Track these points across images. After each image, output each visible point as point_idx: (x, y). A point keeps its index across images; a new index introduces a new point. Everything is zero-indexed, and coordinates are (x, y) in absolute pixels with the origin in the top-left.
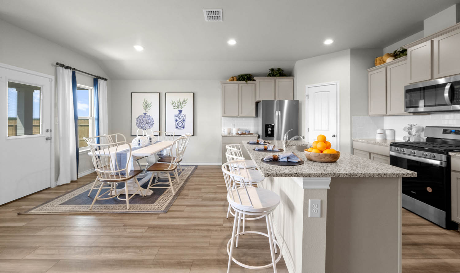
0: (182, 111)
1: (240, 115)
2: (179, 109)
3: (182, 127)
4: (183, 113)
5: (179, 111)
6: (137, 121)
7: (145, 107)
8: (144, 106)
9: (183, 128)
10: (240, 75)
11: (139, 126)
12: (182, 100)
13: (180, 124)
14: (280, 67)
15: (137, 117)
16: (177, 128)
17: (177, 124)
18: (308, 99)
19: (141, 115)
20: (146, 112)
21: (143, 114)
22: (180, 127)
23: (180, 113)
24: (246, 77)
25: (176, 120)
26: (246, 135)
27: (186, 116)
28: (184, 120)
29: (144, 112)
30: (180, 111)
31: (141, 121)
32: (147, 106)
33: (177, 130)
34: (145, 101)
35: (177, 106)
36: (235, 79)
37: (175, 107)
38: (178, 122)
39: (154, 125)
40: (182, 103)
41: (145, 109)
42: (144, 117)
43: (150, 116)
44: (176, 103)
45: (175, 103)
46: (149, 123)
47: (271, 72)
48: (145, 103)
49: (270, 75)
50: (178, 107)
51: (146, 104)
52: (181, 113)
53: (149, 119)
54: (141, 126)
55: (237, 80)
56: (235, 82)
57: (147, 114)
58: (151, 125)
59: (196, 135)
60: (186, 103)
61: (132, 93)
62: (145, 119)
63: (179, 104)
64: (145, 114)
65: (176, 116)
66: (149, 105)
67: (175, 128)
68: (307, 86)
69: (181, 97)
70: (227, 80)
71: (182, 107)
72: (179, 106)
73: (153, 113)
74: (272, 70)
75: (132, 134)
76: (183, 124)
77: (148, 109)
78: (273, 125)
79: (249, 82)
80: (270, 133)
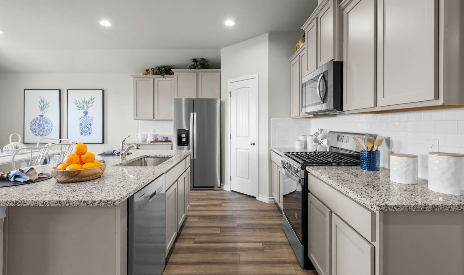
0: (88, 113)
1: (156, 117)
2: (84, 110)
3: (88, 132)
4: (89, 115)
5: (84, 112)
6: (31, 126)
7: (42, 107)
8: (40, 106)
9: (90, 134)
10: (156, 68)
11: (34, 131)
12: (88, 99)
13: (86, 129)
14: (203, 57)
15: (31, 120)
16: (82, 134)
17: (82, 129)
18: (231, 97)
19: (37, 118)
20: (43, 114)
21: (39, 117)
22: (86, 133)
23: (85, 116)
24: (163, 69)
25: (81, 125)
26: (161, 143)
27: (93, 119)
28: (90, 124)
29: (40, 114)
30: (86, 113)
31: (37, 125)
32: (43, 106)
33: (82, 136)
34: (41, 100)
35: (81, 106)
36: (151, 72)
37: (79, 107)
38: (83, 126)
39: (53, 130)
40: (87, 103)
41: (41, 110)
42: (40, 121)
43: (47, 119)
44: (81, 103)
45: (79, 103)
46: (47, 128)
47: (193, 63)
48: (41, 102)
49: (191, 68)
50: (83, 108)
51: (42, 104)
52: (87, 115)
53: (46, 123)
54: (37, 131)
55: (154, 74)
56: (151, 75)
57: (43, 117)
58: (49, 131)
59: (107, 143)
60: (92, 103)
61: (25, 90)
62: (41, 122)
63: (84, 104)
64: (41, 116)
65: (80, 119)
66: (47, 105)
67: (79, 134)
68: (230, 81)
69: (87, 95)
70: (141, 73)
71: (88, 108)
72: (83, 106)
73: (52, 115)
74: (195, 60)
75: (25, 142)
76: (89, 129)
77: (45, 110)
78: (187, 131)
79: (166, 76)
80: (184, 140)
